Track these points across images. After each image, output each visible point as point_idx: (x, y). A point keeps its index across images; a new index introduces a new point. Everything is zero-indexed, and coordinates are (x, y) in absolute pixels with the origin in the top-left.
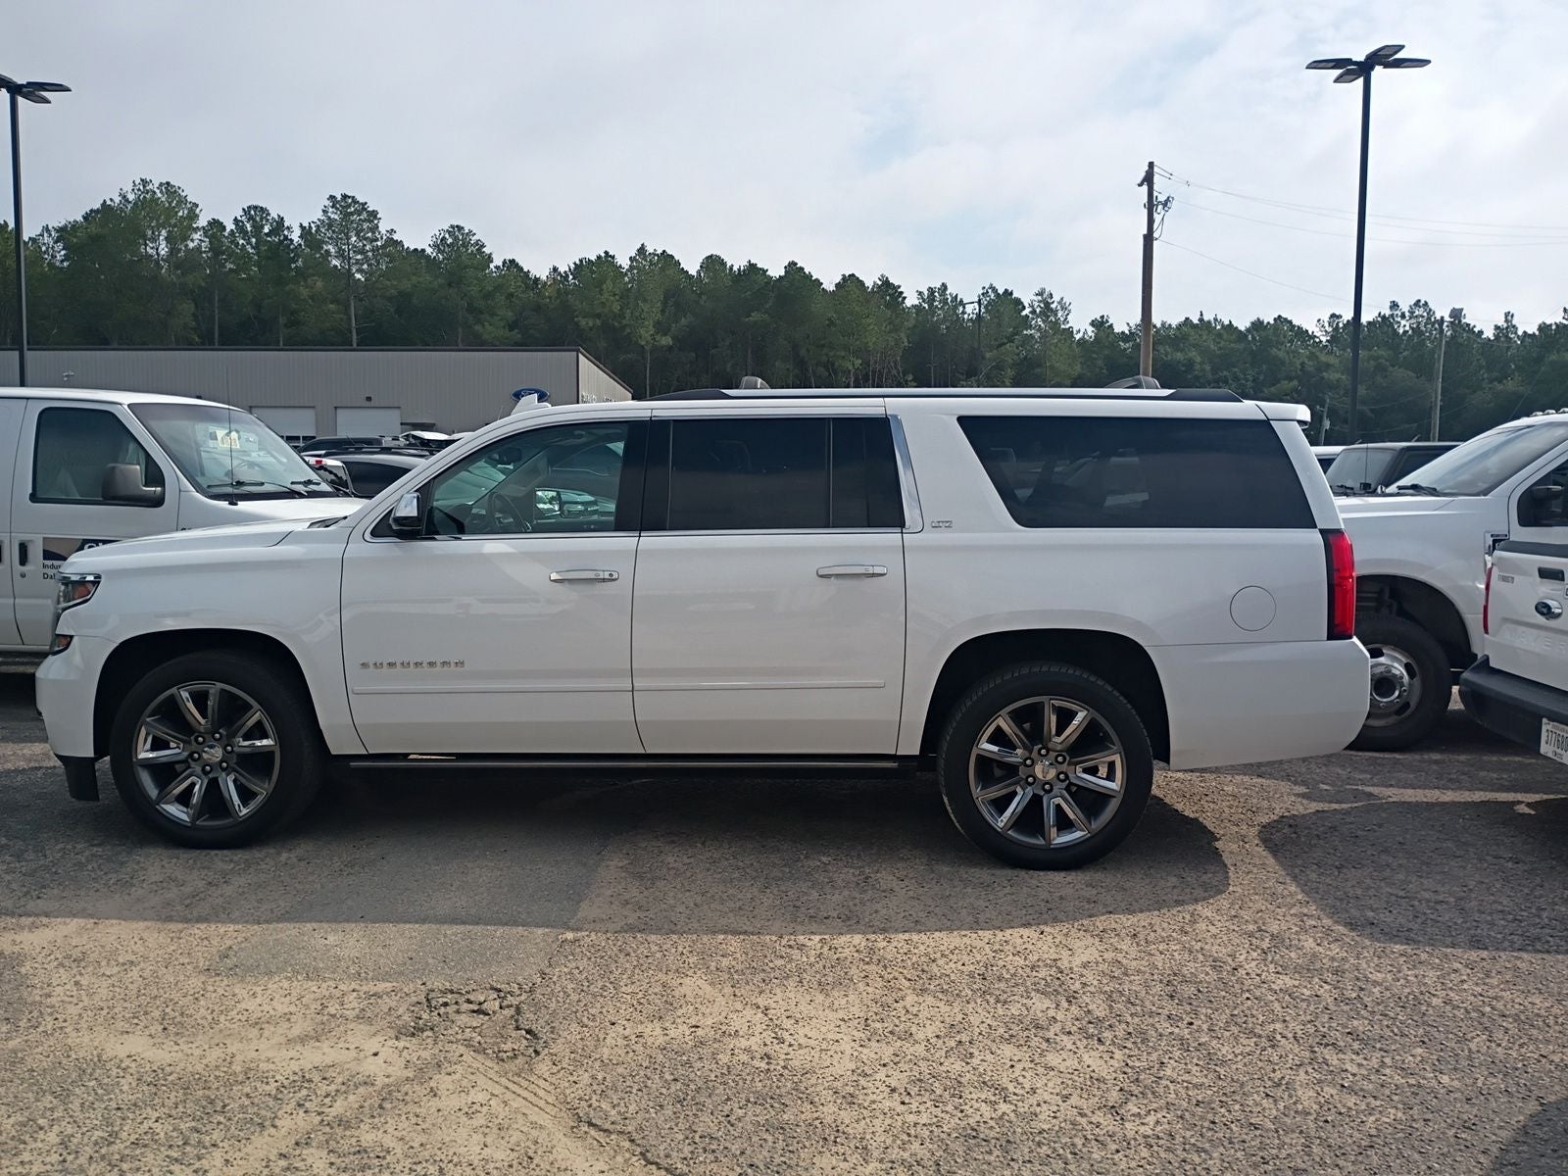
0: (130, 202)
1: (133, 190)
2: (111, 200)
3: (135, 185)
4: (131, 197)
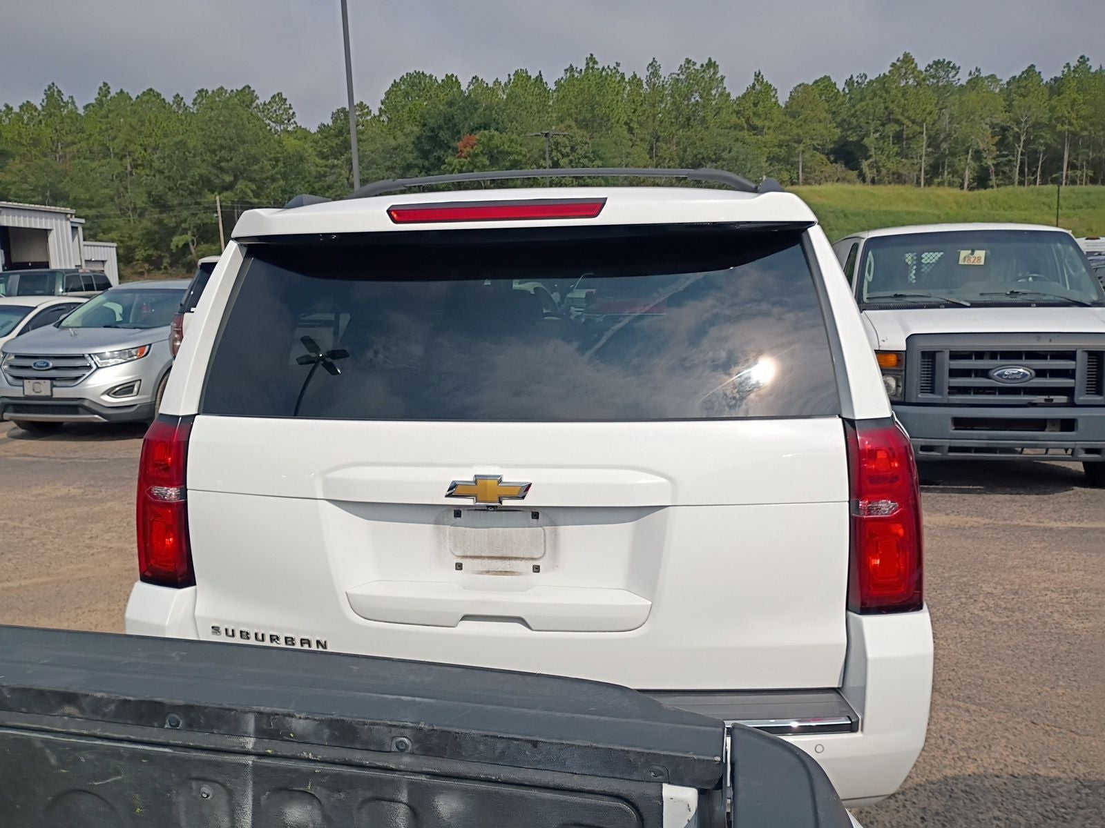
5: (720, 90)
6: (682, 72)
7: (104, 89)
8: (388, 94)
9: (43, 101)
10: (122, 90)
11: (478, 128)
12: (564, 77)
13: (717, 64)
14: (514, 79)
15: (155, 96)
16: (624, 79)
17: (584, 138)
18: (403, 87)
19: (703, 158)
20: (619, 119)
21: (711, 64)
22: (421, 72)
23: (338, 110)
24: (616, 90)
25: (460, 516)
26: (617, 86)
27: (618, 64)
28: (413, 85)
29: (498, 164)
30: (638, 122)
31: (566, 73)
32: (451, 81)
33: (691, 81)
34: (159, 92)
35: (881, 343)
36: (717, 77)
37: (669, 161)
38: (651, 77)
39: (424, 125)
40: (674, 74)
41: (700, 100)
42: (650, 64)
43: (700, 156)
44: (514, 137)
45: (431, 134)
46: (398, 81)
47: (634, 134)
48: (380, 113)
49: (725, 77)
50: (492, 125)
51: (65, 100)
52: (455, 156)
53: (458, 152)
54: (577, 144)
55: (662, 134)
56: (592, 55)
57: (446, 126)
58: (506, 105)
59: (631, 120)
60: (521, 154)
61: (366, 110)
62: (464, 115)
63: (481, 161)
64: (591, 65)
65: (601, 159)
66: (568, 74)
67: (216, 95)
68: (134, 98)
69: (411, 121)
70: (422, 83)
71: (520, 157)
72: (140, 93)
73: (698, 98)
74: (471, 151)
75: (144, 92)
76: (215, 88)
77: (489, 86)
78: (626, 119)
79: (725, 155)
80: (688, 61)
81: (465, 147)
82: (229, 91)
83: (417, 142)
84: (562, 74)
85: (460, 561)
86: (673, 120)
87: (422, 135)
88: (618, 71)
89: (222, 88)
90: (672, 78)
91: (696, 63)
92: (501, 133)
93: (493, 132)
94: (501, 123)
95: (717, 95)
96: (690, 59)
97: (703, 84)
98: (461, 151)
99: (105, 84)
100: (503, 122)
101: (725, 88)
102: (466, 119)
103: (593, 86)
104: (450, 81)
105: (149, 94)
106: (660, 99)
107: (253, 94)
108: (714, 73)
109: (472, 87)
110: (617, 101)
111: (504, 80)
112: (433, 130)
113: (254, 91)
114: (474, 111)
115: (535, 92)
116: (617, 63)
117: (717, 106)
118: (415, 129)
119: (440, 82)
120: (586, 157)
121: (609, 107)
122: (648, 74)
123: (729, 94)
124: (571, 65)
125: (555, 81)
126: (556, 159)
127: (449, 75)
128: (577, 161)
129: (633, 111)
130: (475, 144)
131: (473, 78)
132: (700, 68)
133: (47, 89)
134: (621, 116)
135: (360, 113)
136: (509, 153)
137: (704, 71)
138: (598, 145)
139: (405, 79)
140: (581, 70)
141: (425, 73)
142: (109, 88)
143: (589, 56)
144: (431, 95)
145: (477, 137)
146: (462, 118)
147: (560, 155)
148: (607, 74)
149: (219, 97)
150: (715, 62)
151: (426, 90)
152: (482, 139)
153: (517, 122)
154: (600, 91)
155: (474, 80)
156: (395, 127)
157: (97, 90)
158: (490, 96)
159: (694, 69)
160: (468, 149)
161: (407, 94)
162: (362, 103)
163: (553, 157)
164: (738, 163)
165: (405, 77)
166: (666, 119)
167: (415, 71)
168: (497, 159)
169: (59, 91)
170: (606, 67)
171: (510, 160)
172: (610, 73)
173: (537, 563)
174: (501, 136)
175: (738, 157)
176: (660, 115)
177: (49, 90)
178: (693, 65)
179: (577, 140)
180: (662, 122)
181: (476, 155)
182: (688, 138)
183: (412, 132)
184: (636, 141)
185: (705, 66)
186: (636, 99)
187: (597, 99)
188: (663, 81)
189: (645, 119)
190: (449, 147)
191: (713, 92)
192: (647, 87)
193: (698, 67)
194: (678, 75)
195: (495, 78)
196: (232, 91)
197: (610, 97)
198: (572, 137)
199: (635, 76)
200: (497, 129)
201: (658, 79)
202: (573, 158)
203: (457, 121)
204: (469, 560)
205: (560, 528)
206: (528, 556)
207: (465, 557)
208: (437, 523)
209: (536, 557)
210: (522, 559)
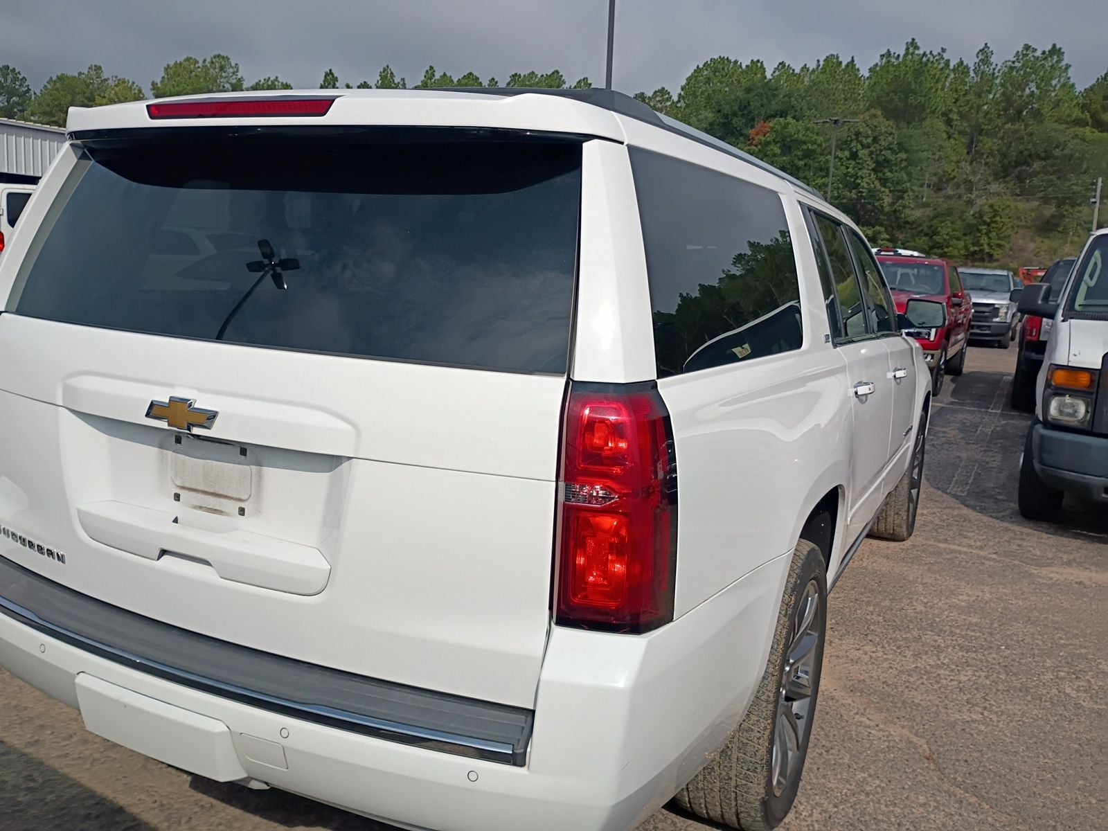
5: (1062, 80)
6: (1018, 59)
7: (430, 72)
8: (689, 79)
9: (378, 82)
10: (444, 73)
11: (774, 116)
12: (879, 64)
13: (1062, 50)
14: (824, 65)
15: (473, 79)
16: (949, 66)
17: (889, 128)
18: (705, 73)
19: (1030, 156)
20: (936, 109)
21: (1055, 51)
22: (726, 58)
23: (636, 95)
24: (937, 77)
25: (180, 443)
26: (939, 73)
27: (944, 50)
28: (715, 71)
29: (790, 154)
30: (960, 113)
31: (882, 59)
32: (757, 66)
33: (1028, 70)
34: (478, 76)
35: (1072, 357)
36: (1060, 65)
37: (987, 157)
38: (980, 64)
39: (719, 111)
40: (1009, 61)
41: (1036, 91)
42: (981, 51)
43: (1026, 153)
44: (811, 125)
45: (725, 121)
46: (701, 66)
47: (951, 126)
48: (679, 99)
49: (1070, 66)
50: (789, 113)
51: (396, 82)
52: (745, 143)
53: (750, 140)
54: (881, 135)
55: (986, 127)
56: (913, 40)
57: (740, 113)
58: (806, 92)
59: (951, 111)
60: (815, 143)
61: (667, 96)
62: (760, 102)
63: (771, 150)
64: (911, 50)
65: (906, 151)
66: (884, 60)
67: (527, 79)
68: (455, 80)
69: (708, 107)
70: (726, 69)
71: (815, 146)
72: (461, 77)
73: (1034, 89)
74: (763, 139)
75: (465, 76)
76: (527, 73)
77: (796, 72)
78: (944, 109)
79: (1057, 152)
80: (1027, 47)
81: (757, 134)
82: (539, 76)
83: (709, 128)
84: (877, 60)
85: (178, 491)
86: (1002, 113)
87: (715, 121)
88: (942, 58)
89: (533, 73)
90: (1006, 67)
91: (1036, 50)
92: (797, 121)
93: (789, 119)
94: (799, 110)
95: (1059, 86)
96: (1030, 44)
97: (1042, 73)
98: (752, 138)
99: (431, 68)
100: (801, 109)
101: (1069, 78)
102: (762, 106)
103: (910, 73)
104: (754, 68)
105: (469, 77)
106: (988, 88)
107: (560, 79)
108: (1057, 62)
109: (777, 73)
110: (937, 90)
111: (812, 66)
112: (726, 117)
113: (562, 76)
114: (772, 98)
115: (844, 79)
116: (942, 49)
117: (1056, 98)
118: (711, 115)
119: (744, 67)
120: (890, 149)
121: (925, 96)
122: (977, 60)
123: (1073, 85)
124: (888, 50)
125: (869, 67)
126: (855, 150)
127: (755, 60)
128: (878, 152)
129: (954, 101)
130: (768, 132)
131: (780, 64)
132: (1041, 56)
133: (382, 70)
134: (938, 106)
135: (660, 99)
136: (804, 143)
137: (1045, 59)
138: (906, 137)
139: (709, 65)
140: (899, 56)
141: (730, 58)
142: (434, 71)
143: (910, 41)
144: (732, 81)
145: (771, 124)
146: (758, 105)
147: (859, 146)
148: (928, 60)
149: (529, 81)
150: (1060, 48)
151: (728, 76)
152: (776, 126)
153: (816, 110)
154: (918, 78)
155: (781, 66)
156: (691, 113)
157: (424, 73)
158: (795, 83)
159: (1033, 56)
160: (760, 137)
161: (708, 80)
162: (664, 88)
163: (852, 148)
164: (1072, 162)
165: (709, 62)
166: (993, 111)
167: (720, 57)
168: (790, 147)
169: (392, 73)
170: (928, 52)
171: (802, 150)
172: (931, 59)
173: (242, 505)
174: (797, 124)
175: (1072, 155)
176: (985, 107)
177: (384, 72)
178: (1033, 52)
179: (881, 130)
180: (987, 113)
181: (768, 143)
182: (1015, 132)
183: (706, 118)
184: (954, 134)
185: (1047, 53)
186: (959, 88)
187: (913, 87)
188: (994, 69)
189: (967, 109)
190: (742, 135)
191: (1054, 82)
192: (974, 75)
193: (1038, 53)
194: (1014, 62)
195: (804, 64)
196: (542, 76)
197: (929, 85)
198: (876, 127)
199: (962, 62)
200: (794, 118)
201: (988, 67)
202: (874, 150)
203: (753, 108)
204: (186, 492)
205: (265, 469)
206: (236, 496)
207: (183, 488)
208: (161, 446)
209: (243, 498)
210: (231, 498)
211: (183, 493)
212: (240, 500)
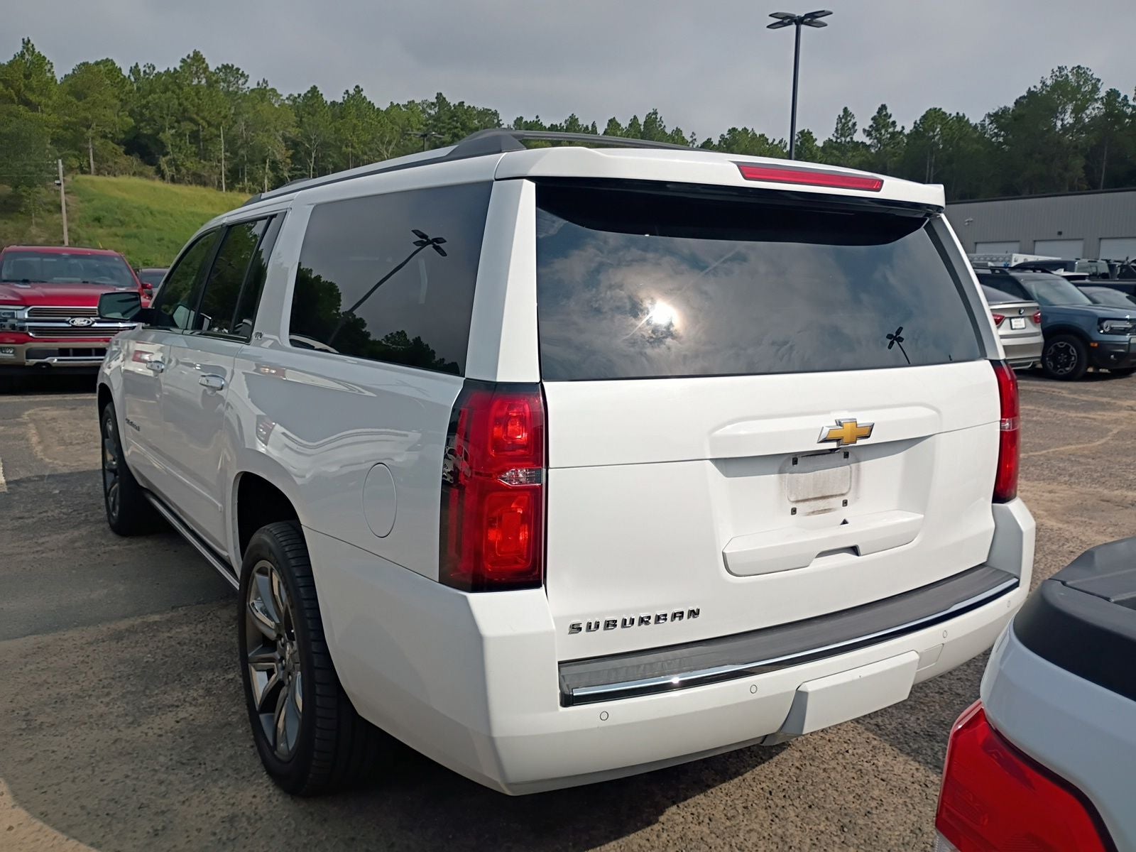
0: (1048, 86)
1: (1051, 77)
2: (1035, 87)
3: (1053, 72)
4: (1049, 82)
25: (797, 464)
85: (794, 506)
173: (845, 498)
204: (801, 504)
205: (862, 463)
206: (839, 493)
207: (797, 501)
208: (781, 472)
209: (844, 492)
210: (836, 496)
211: (799, 507)
212: (843, 495)
